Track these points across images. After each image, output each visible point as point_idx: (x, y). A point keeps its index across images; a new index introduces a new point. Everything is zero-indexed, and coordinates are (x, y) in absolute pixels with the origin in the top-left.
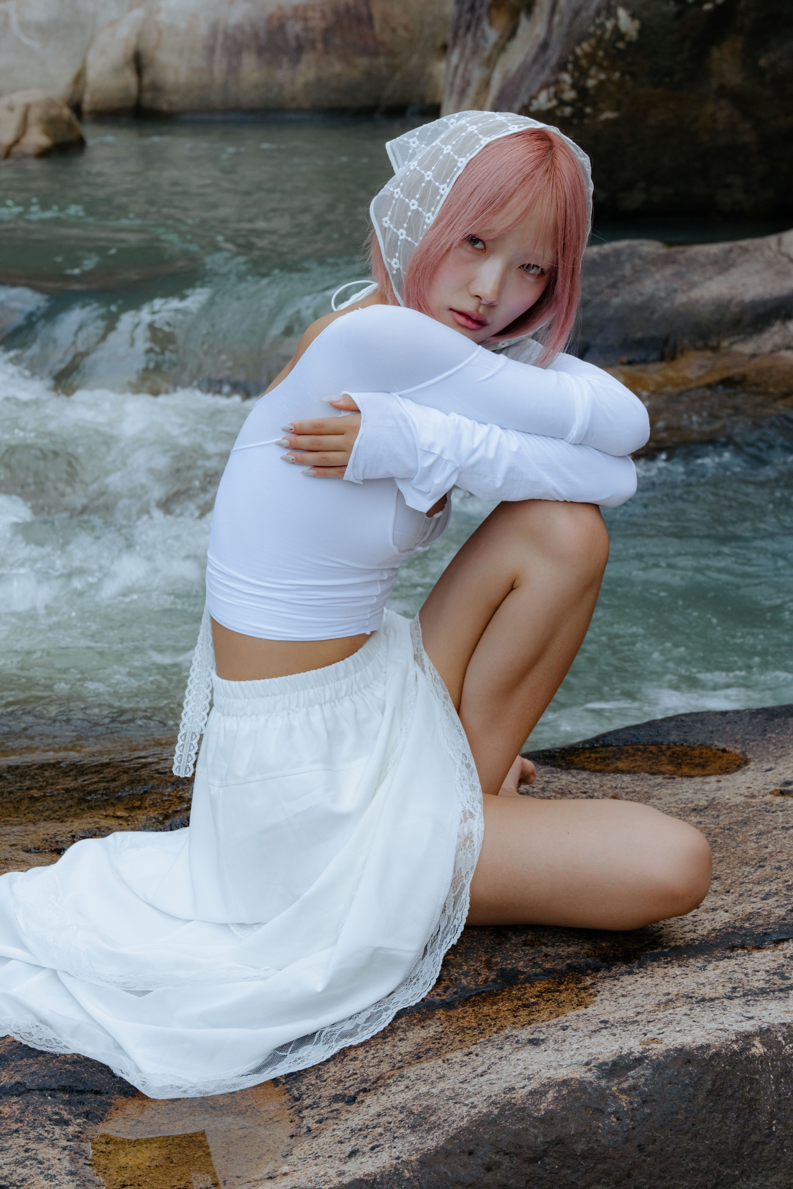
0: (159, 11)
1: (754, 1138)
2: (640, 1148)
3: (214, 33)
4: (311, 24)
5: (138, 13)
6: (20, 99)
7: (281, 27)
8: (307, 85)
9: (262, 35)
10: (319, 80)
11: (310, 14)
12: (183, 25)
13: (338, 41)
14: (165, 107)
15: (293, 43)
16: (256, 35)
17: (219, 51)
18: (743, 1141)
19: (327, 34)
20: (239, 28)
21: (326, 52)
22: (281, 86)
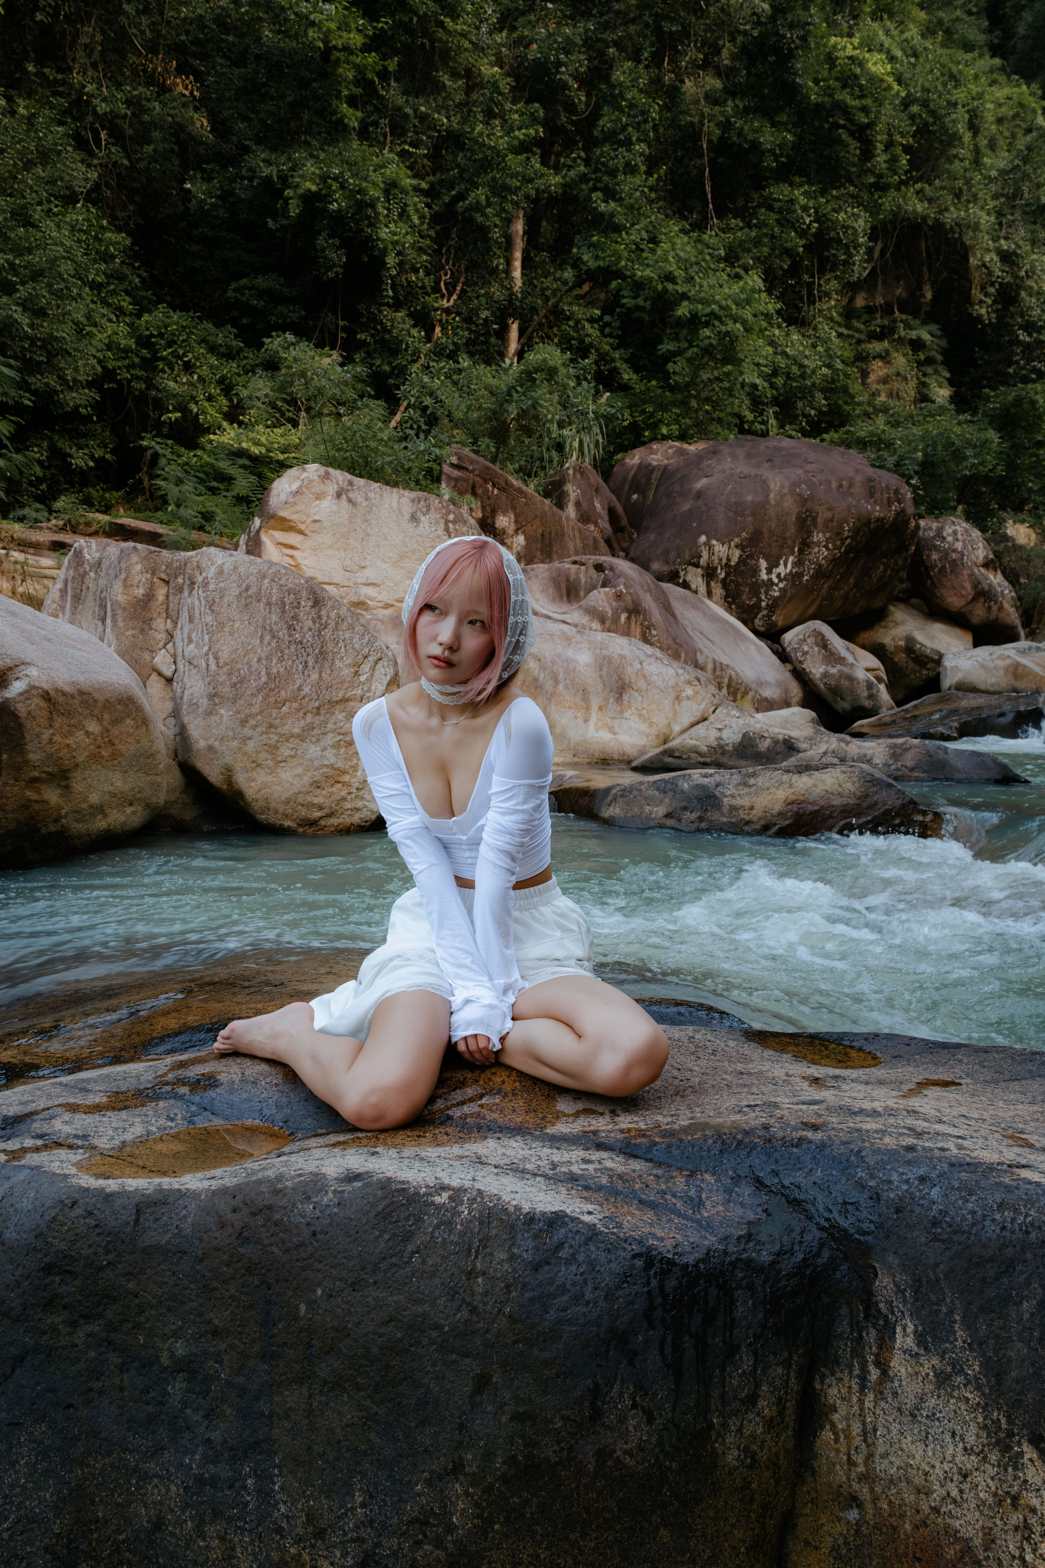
1: (394, 1260)
2: (314, 1234)
18: (384, 1259)
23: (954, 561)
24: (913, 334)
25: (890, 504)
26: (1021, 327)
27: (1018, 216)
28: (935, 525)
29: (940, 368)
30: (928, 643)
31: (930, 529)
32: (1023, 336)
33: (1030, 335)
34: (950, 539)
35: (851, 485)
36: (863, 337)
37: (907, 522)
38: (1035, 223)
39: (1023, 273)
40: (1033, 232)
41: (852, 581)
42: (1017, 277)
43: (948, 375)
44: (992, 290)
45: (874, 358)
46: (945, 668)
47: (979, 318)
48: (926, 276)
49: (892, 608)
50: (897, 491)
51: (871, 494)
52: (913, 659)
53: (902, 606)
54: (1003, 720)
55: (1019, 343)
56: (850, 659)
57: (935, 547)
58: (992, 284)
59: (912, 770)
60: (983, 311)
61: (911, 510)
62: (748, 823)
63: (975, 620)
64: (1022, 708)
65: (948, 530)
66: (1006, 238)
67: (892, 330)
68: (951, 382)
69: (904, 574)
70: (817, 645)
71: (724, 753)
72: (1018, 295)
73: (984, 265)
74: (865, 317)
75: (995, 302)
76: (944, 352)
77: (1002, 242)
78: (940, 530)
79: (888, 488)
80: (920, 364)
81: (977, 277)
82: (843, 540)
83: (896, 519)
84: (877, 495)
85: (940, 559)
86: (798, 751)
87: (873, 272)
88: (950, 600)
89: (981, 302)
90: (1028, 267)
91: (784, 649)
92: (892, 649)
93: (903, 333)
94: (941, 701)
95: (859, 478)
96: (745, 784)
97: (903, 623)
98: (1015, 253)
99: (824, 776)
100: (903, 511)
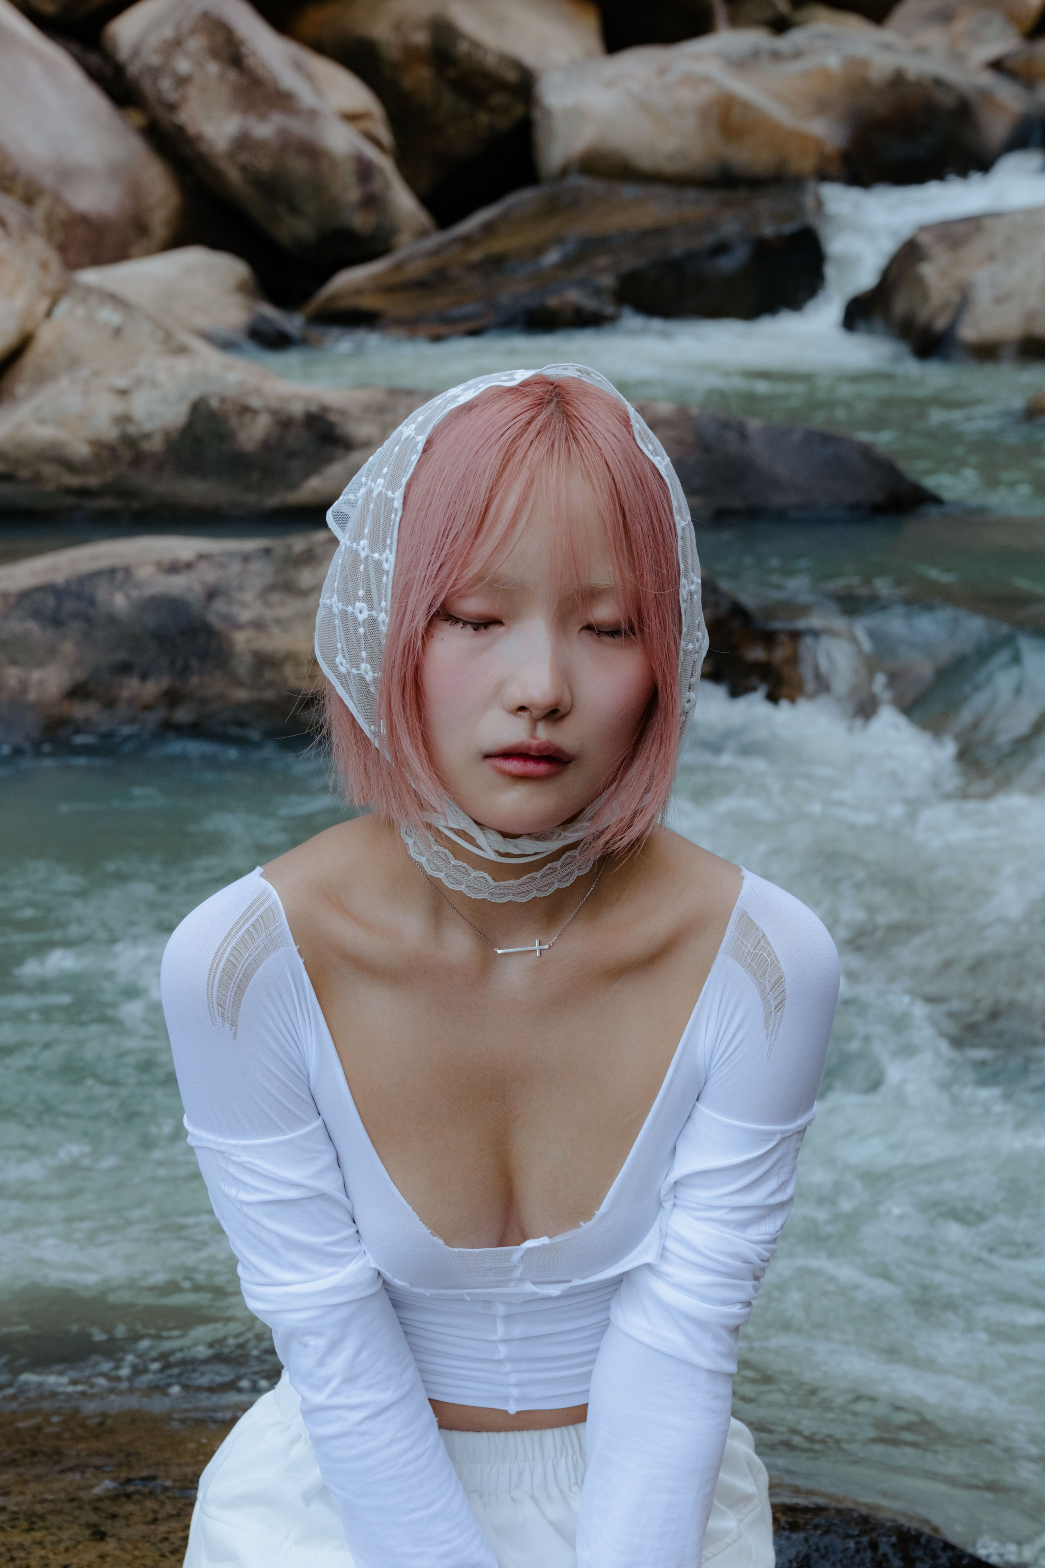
46: (547, 113)
52: (452, 84)
54: (728, 263)
56: (306, 97)
64: (768, 230)
70: (215, 54)
71: (139, 459)
91: (119, 69)
92: (396, 56)
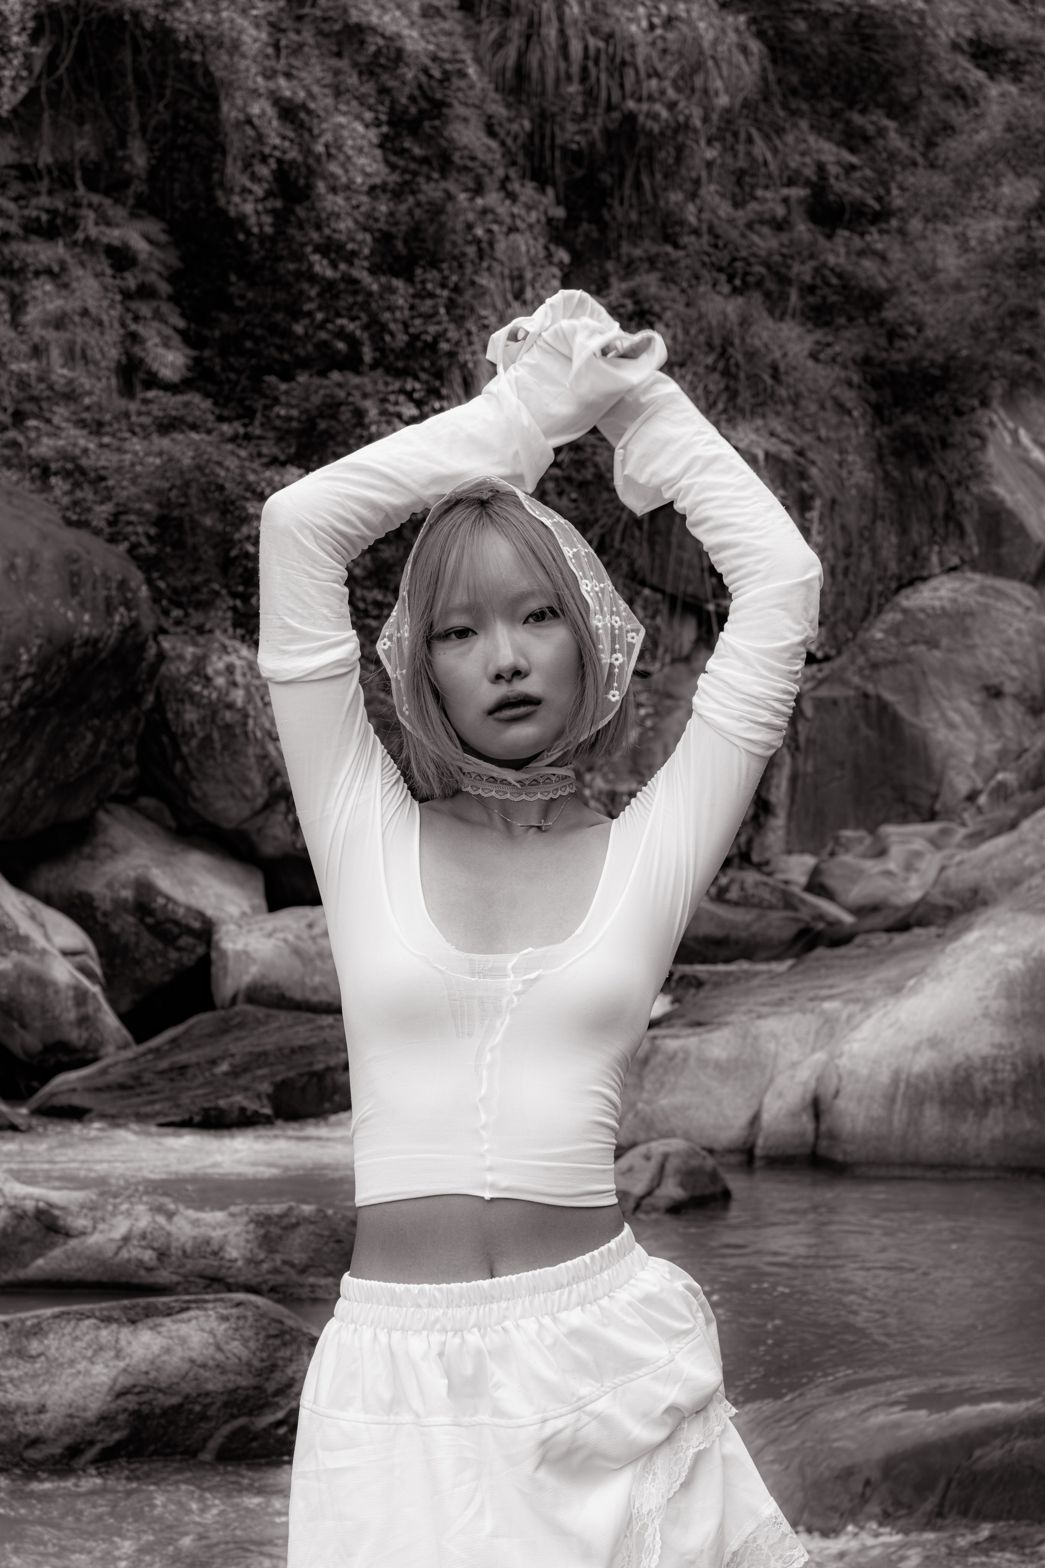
0: (841, 1055)
3: (895, 1081)
4: (1000, 1076)
5: (820, 1056)
6: (658, 1147)
7: (968, 1078)
8: (993, 1141)
9: (947, 1085)
10: (1006, 1136)
11: (1000, 1066)
12: (864, 1072)
13: (1029, 1096)
14: (840, 1157)
15: (980, 1096)
16: (940, 1086)
17: (899, 1100)
19: (1018, 1086)
20: (923, 1077)
21: (1016, 1107)
22: (965, 1141)
23: (228, 727)
24: (114, 235)
25: (110, 610)
26: (317, 249)
27: (308, 35)
28: (190, 651)
29: (166, 308)
30: (179, 894)
31: (181, 657)
32: (321, 266)
33: (334, 266)
34: (220, 681)
35: (33, 567)
36: (13, 228)
37: (141, 648)
38: (339, 55)
39: (320, 148)
40: (337, 72)
41: (30, 763)
42: (307, 152)
43: (181, 324)
44: (264, 171)
45: (37, 274)
46: (223, 954)
47: (241, 220)
48: (135, 122)
49: (102, 816)
50: (123, 585)
51: (74, 589)
52: (150, 928)
53: (122, 812)
55: (313, 278)
56: (40, 941)
57: (192, 697)
58: (264, 159)
59: (303, 1270)
60: (248, 208)
61: (148, 624)
62: (34, 1442)
63: (269, 849)
65: (217, 664)
66: (288, 76)
67: (72, 223)
68: (188, 338)
69: (131, 751)
72: (309, 187)
73: (249, 121)
74: (17, 188)
75: (269, 194)
76: (173, 278)
77: (282, 82)
78: (200, 661)
79: (107, 578)
80: (127, 295)
81: (236, 142)
82: (17, 681)
83: (121, 641)
84: (86, 591)
85: (202, 721)
86: (68, 1235)
87: (31, 98)
88: (220, 805)
89: (245, 191)
90: (328, 137)
92: (108, 906)
93: (94, 232)
94: (225, 1028)
95: (48, 555)
96: (21, 1354)
97: (127, 850)
98: (304, 107)
99: (184, 1329)
100: (135, 625)
